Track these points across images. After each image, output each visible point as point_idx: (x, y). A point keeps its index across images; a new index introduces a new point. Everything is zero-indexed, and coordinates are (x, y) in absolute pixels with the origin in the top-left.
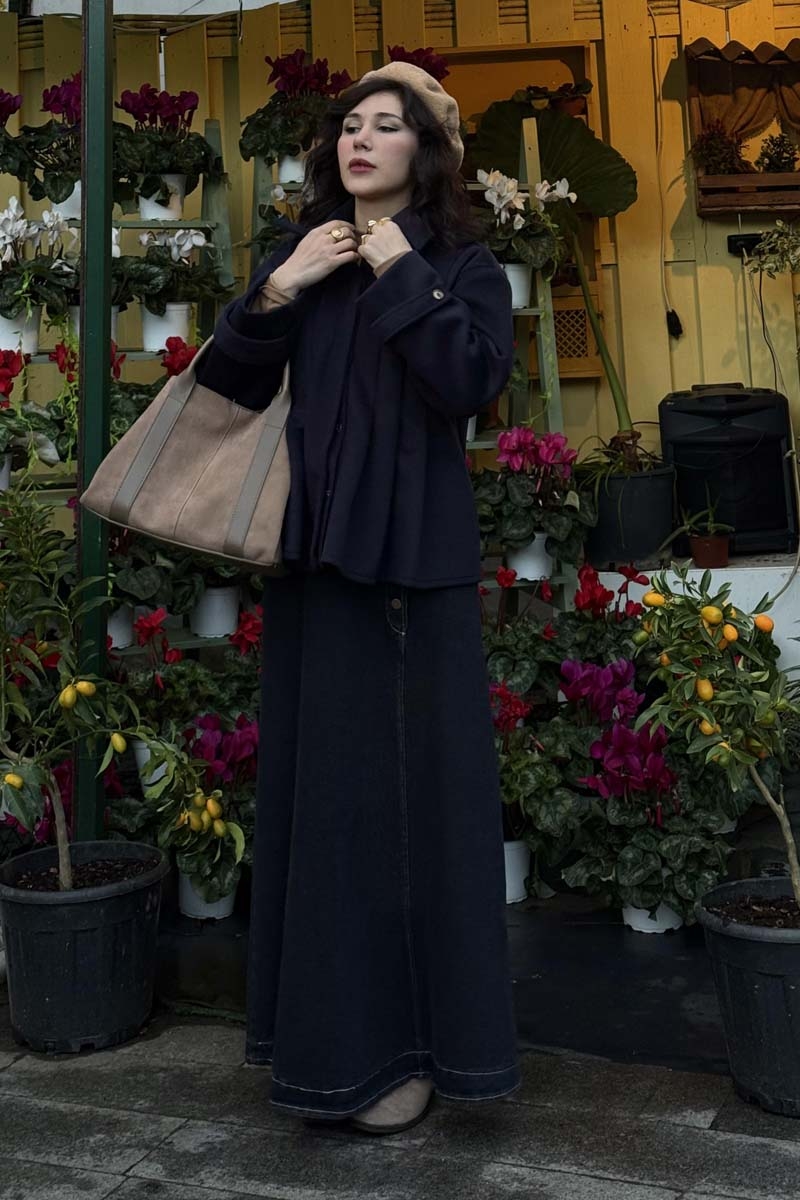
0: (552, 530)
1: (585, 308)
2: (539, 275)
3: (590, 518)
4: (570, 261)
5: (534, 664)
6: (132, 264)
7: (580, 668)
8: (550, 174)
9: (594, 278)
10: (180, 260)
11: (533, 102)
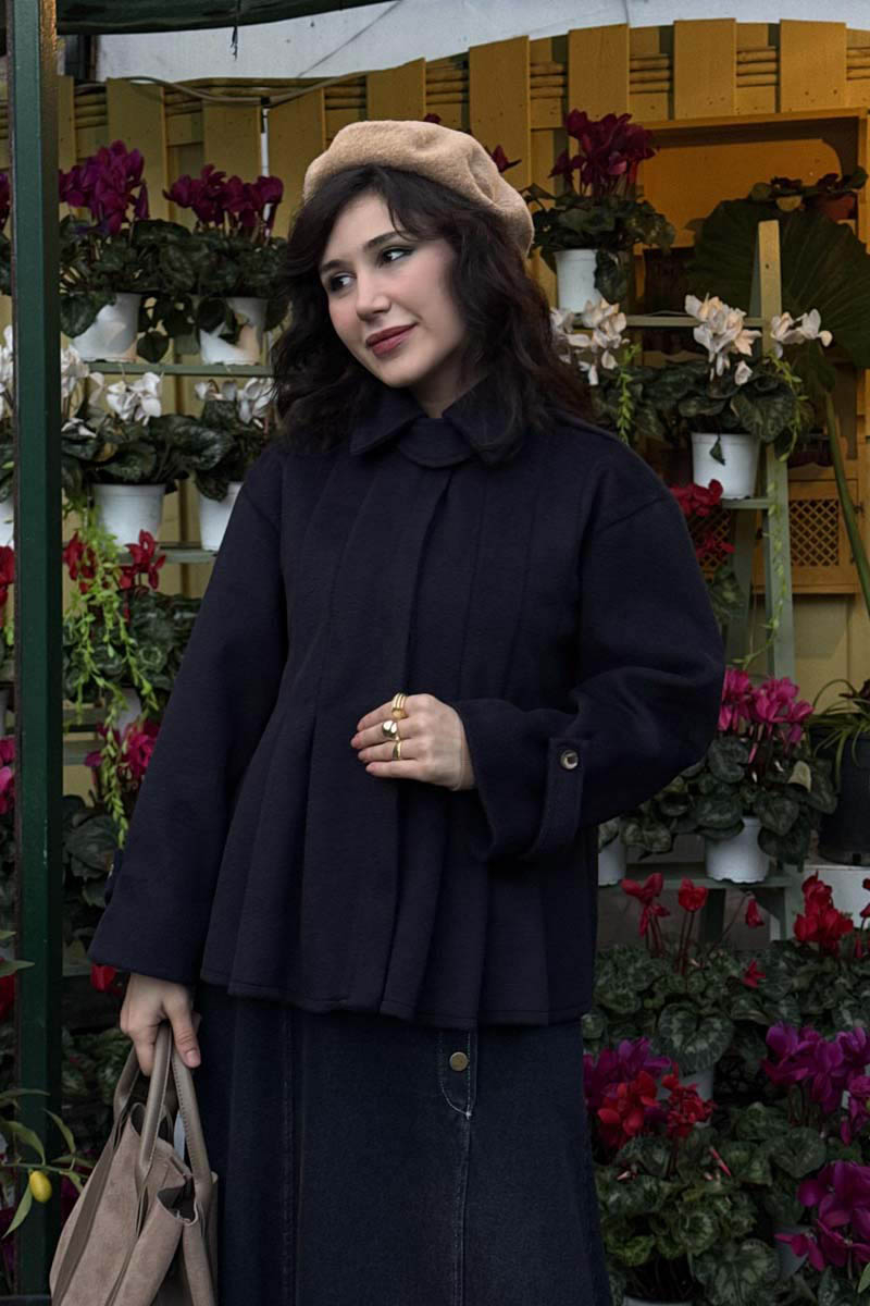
0: (769, 818)
1: (837, 497)
2: (770, 450)
3: (827, 801)
4: (822, 431)
5: (727, 1024)
6: (179, 426)
7: (796, 1038)
8: (794, 304)
9: (853, 455)
10: (251, 422)
11: (779, 201)
